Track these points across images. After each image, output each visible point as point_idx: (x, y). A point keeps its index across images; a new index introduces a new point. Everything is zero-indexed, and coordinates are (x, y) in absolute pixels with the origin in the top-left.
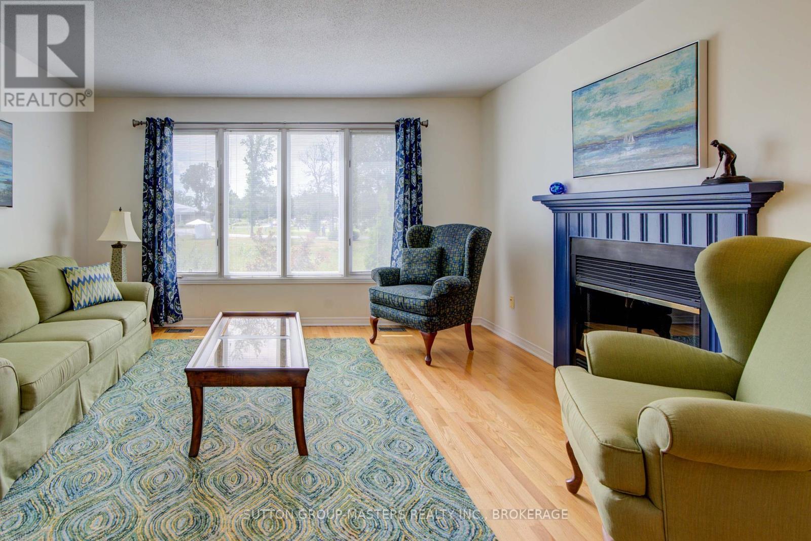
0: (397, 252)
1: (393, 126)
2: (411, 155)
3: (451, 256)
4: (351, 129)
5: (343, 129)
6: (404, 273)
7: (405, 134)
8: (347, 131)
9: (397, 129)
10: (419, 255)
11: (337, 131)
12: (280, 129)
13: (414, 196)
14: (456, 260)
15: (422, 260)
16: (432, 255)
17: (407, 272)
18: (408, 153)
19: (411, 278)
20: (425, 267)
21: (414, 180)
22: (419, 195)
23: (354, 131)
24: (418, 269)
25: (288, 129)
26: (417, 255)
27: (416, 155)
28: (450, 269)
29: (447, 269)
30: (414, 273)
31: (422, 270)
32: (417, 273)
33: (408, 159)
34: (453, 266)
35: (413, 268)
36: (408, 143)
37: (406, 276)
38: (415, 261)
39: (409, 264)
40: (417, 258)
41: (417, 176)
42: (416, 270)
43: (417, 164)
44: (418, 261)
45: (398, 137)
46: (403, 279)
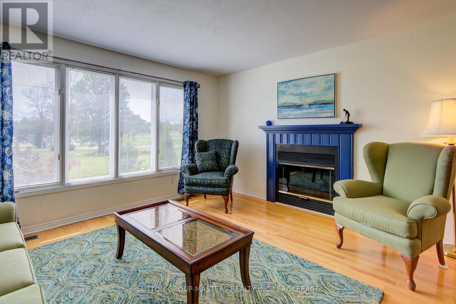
0: (186, 155)
1: (182, 84)
2: (193, 101)
3: (222, 155)
4: (160, 82)
5: (155, 81)
6: (201, 166)
7: (191, 90)
8: (158, 83)
9: (185, 86)
10: (206, 156)
11: (152, 82)
12: (114, 74)
13: (195, 124)
14: (225, 157)
15: (209, 158)
16: (213, 155)
17: (202, 166)
18: (192, 100)
19: (205, 169)
20: (211, 162)
21: (195, 115)
22: (197, 124)
23: (162, 84)
24: (208, 163)
25: (120, 75)
26: (205, 156)
27: (196, 102)
28: (223, 162)
29: (221, 162)
30: (206, 166)
31: (210, 164)
32: (208, 166)
33: (192, 103)
34: (224, 160)
35: (205, 163)
36: (192, 95)
37: (202, 168)
38: (205, 159)
39: (202, 161)
40: (206, 157)
41: (196, 113)
42: (207, 164)
43: (196, 107)
44: (207, 159)
45: (185, 91)
46: (200, 170)
